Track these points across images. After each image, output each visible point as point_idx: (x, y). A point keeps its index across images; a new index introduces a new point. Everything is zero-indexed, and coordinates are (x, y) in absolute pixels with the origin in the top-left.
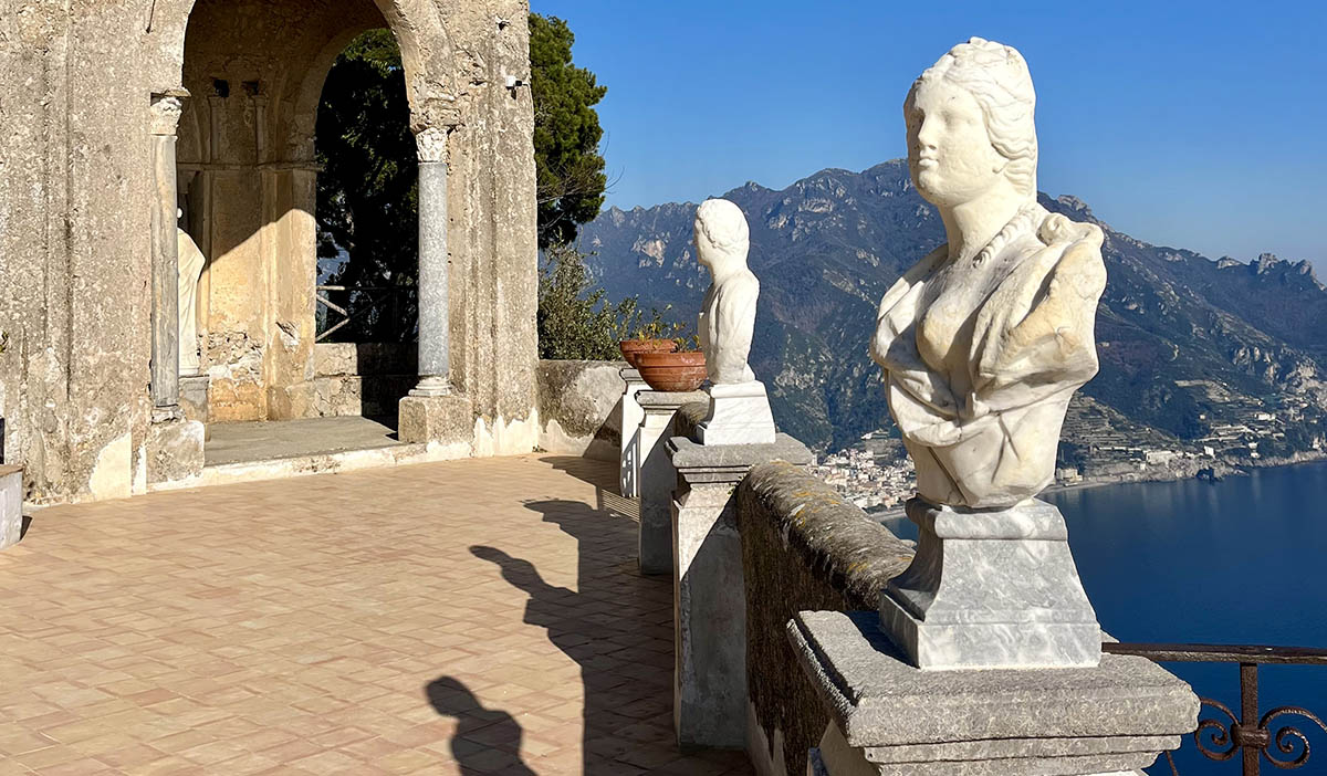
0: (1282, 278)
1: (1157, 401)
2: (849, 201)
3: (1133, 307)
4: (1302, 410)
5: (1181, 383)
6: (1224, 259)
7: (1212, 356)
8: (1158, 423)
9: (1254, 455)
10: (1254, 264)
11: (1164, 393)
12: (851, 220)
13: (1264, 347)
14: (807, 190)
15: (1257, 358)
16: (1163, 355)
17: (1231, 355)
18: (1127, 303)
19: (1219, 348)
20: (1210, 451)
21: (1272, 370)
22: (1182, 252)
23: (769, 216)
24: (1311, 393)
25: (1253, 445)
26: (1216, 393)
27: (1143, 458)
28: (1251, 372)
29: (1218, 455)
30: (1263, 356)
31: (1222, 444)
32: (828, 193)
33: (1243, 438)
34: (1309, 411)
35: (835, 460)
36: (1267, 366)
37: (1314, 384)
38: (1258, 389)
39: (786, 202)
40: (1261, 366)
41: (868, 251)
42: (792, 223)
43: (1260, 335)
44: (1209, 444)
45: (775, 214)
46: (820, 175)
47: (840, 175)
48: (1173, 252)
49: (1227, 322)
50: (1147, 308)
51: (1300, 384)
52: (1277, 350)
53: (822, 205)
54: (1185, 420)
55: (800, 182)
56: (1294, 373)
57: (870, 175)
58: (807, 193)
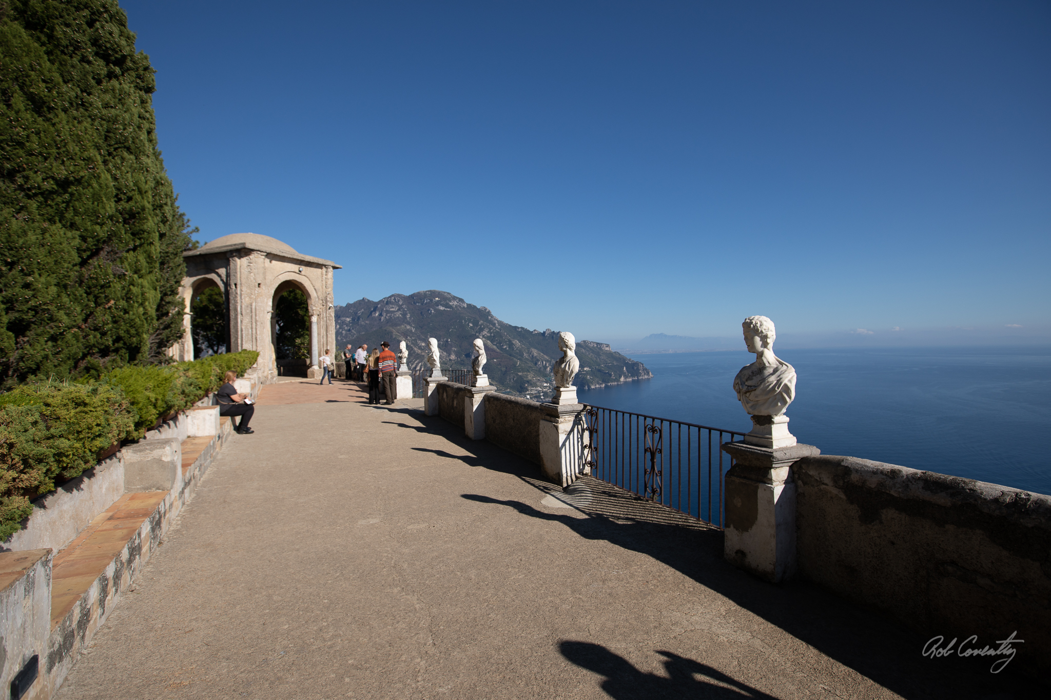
0: (553, 337)
1: (512, 380)
2: (404, 306)
3: (505, 347)
5: (520, 374)
6: (535, 330)
7: (531, 364)
8: (512, 388)
9: (542, 397)
10: (544, 332)
11: (514, 377)
12: (404, 315)
13: (547, 361)
14: (387, 302)
16: (514, 365)
17: (536, 364)
18: (503, 346)
19: (532, 361)
20: (528, 397)
21: (549, 369)
22: (522, 328)
23: (372, 312)
25: (542, 394)
26: (530, 376)
28: (542, 369)
29: (531, 398)
30: (546, 364)
31: (532, 394)
32: (396, 303)
33: (539, 392)
36: (547, 367)
38: (545, 376)
39: (379, 306)
40: (545, 367)
41: (411, 326)
42: (381, 315)
43: (545, 357)
44: (528, 394)
45: (375, 310)
46: (393, 295)
47: (399, 295)
48: (518, 328)
49: (535, 352)
50: (509, 348)
52: (550, 362)
53: (393, 308)
54: (521, 387)
55: (385, 298)
57: (412, 296)
58: (387, 303)
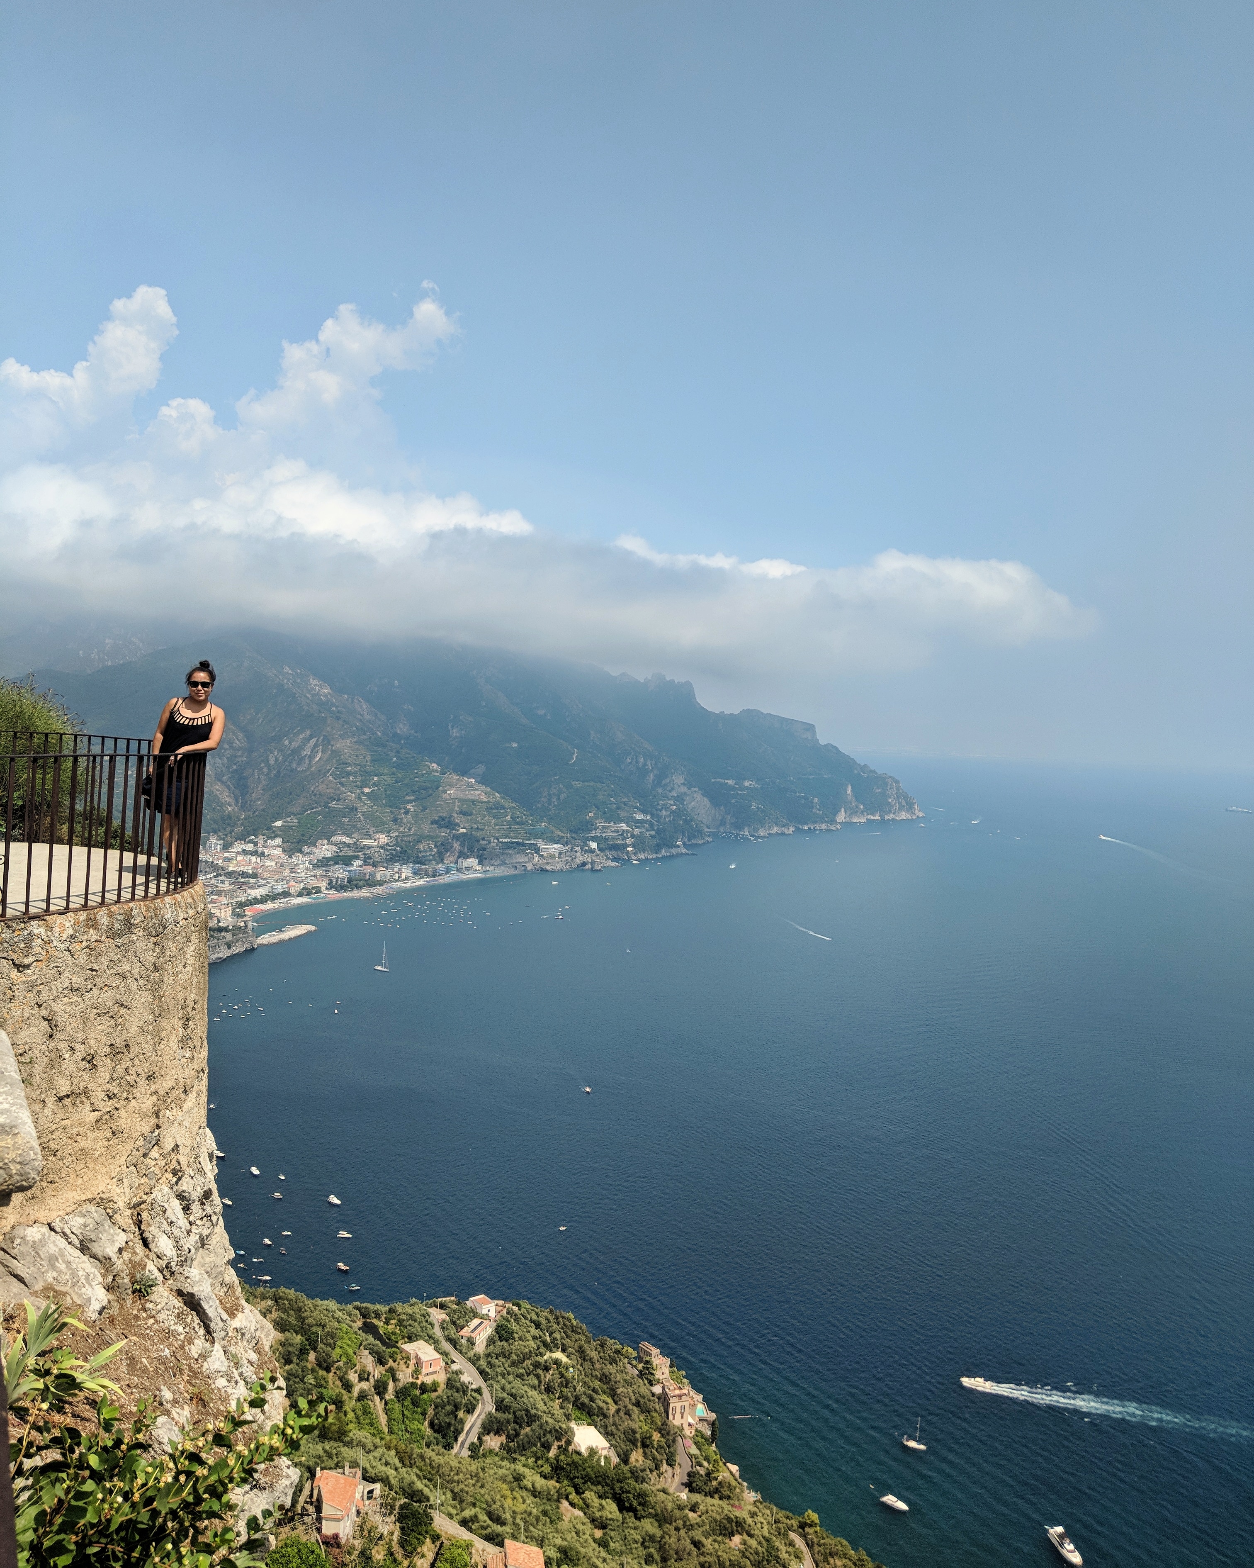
0: (667, 696)
1: (554, 799)
4: (673, 812)
6: (623, 677)
7: (606, 761)
8: (553, 819)
9: (630, 849)
10: (647, 682)
11: (560, 792)
13: (647, 756)
15: (640, 765)
16: (564, 758)
17: (620, 762)
18: (536, 708)
20: (594, 845)
21: (651, 776)
24: (680, 799)
25: (629, 841)
26: (602, 794)
27: (537, 850)
28: (635, 777)
29: (600, 849)
31: (605, 839)
33: (622, 835)
34: (677, 814)
35: (238, 847)
36: (648, 772)
37: (684, 789)
38: (639, 792)
40: (643, 772)
43: (646, 744)
44: (594, 839)
50: (554, 715)
51: (673, 789)
52: (657, 759)
56: (668, 780)
